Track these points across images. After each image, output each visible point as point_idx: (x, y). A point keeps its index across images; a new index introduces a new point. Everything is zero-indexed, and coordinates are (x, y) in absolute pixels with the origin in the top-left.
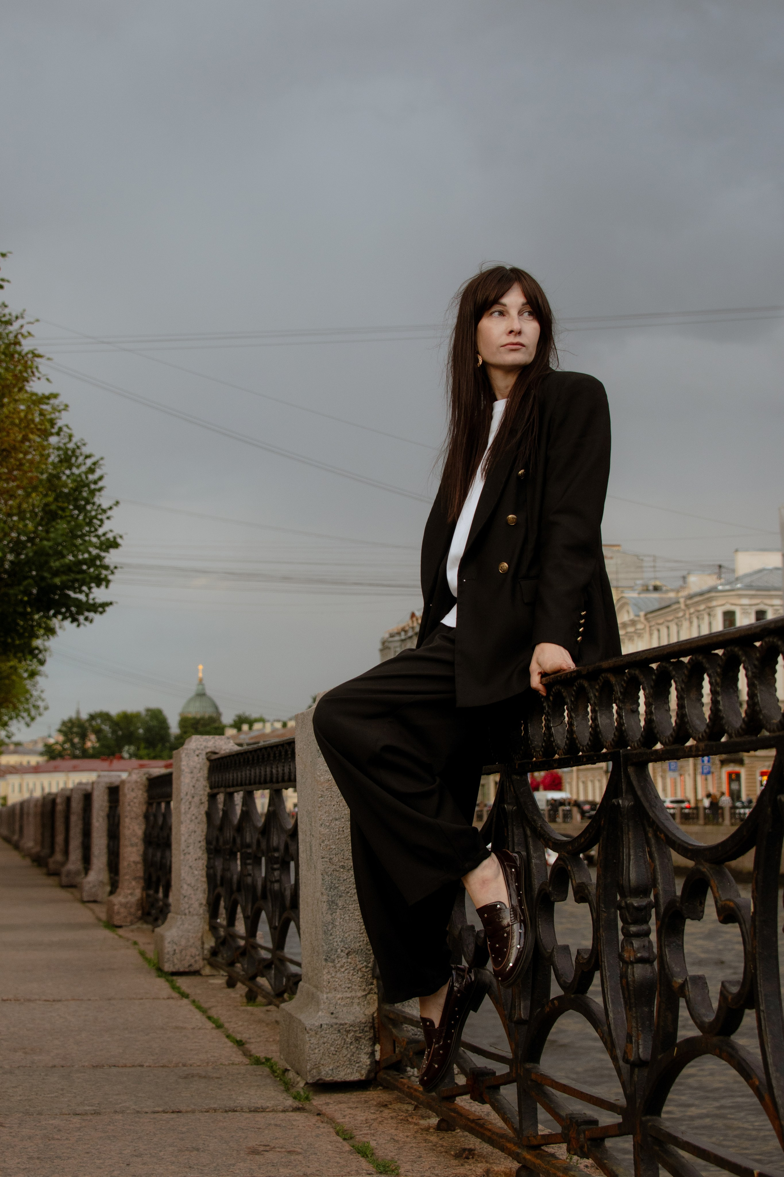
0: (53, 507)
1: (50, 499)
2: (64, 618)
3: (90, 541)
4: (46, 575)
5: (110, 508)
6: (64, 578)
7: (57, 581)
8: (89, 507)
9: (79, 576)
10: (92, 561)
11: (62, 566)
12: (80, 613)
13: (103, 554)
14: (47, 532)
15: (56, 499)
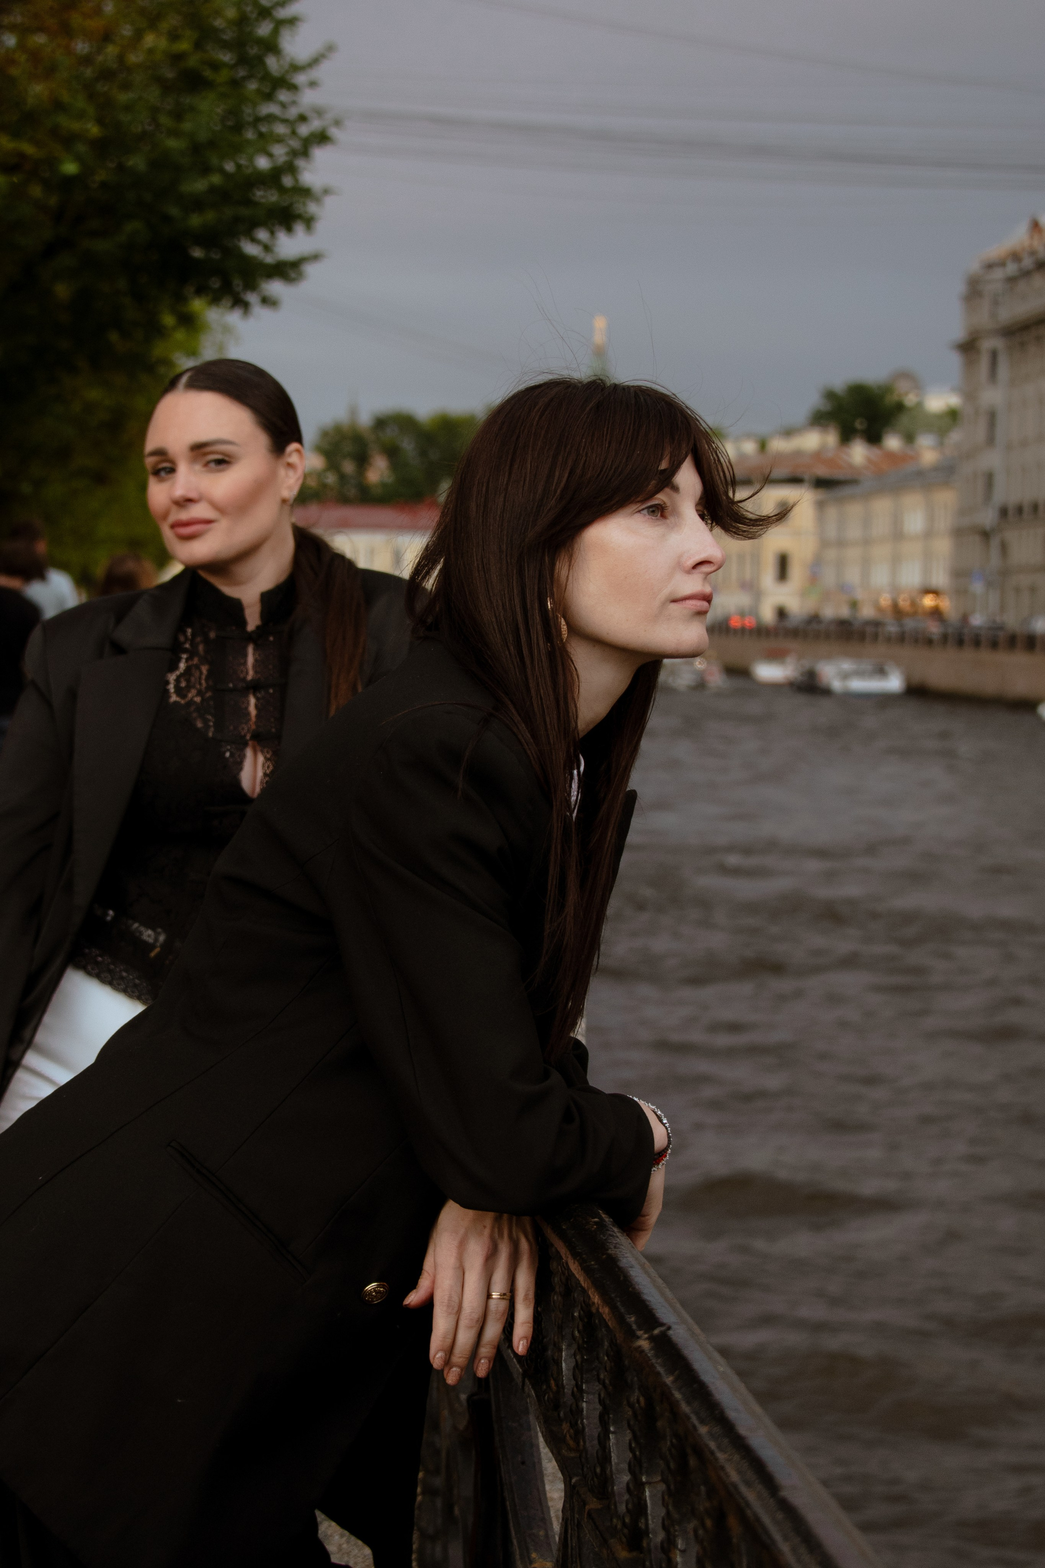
0: (193, 61)
1: (184, 46)
2: (215, 300)
3: (271, 133)
4: (174, 211)
5: (315, 62)
6: (210, 216)
7: (195, 221)
8: (271, 62)
9: (244, 212)
10: (273, 178)
11: (212, 189)
12: (251, 286)
13: (300, 163)
14: (178, 115)
15: (198, 45)
